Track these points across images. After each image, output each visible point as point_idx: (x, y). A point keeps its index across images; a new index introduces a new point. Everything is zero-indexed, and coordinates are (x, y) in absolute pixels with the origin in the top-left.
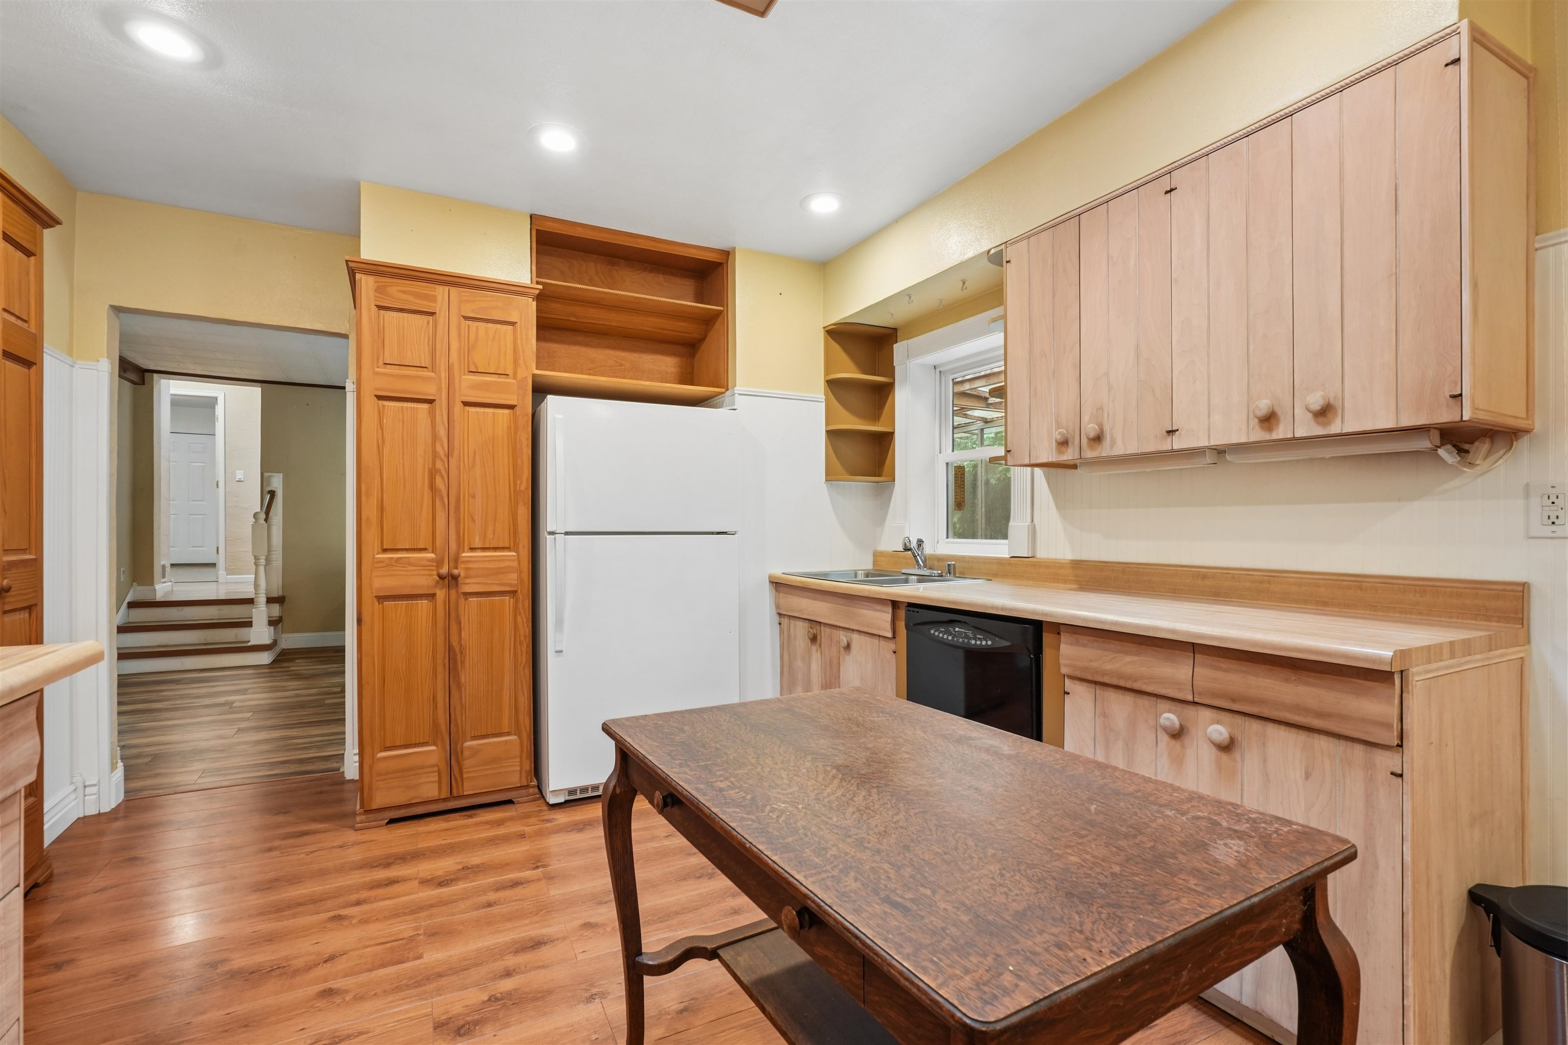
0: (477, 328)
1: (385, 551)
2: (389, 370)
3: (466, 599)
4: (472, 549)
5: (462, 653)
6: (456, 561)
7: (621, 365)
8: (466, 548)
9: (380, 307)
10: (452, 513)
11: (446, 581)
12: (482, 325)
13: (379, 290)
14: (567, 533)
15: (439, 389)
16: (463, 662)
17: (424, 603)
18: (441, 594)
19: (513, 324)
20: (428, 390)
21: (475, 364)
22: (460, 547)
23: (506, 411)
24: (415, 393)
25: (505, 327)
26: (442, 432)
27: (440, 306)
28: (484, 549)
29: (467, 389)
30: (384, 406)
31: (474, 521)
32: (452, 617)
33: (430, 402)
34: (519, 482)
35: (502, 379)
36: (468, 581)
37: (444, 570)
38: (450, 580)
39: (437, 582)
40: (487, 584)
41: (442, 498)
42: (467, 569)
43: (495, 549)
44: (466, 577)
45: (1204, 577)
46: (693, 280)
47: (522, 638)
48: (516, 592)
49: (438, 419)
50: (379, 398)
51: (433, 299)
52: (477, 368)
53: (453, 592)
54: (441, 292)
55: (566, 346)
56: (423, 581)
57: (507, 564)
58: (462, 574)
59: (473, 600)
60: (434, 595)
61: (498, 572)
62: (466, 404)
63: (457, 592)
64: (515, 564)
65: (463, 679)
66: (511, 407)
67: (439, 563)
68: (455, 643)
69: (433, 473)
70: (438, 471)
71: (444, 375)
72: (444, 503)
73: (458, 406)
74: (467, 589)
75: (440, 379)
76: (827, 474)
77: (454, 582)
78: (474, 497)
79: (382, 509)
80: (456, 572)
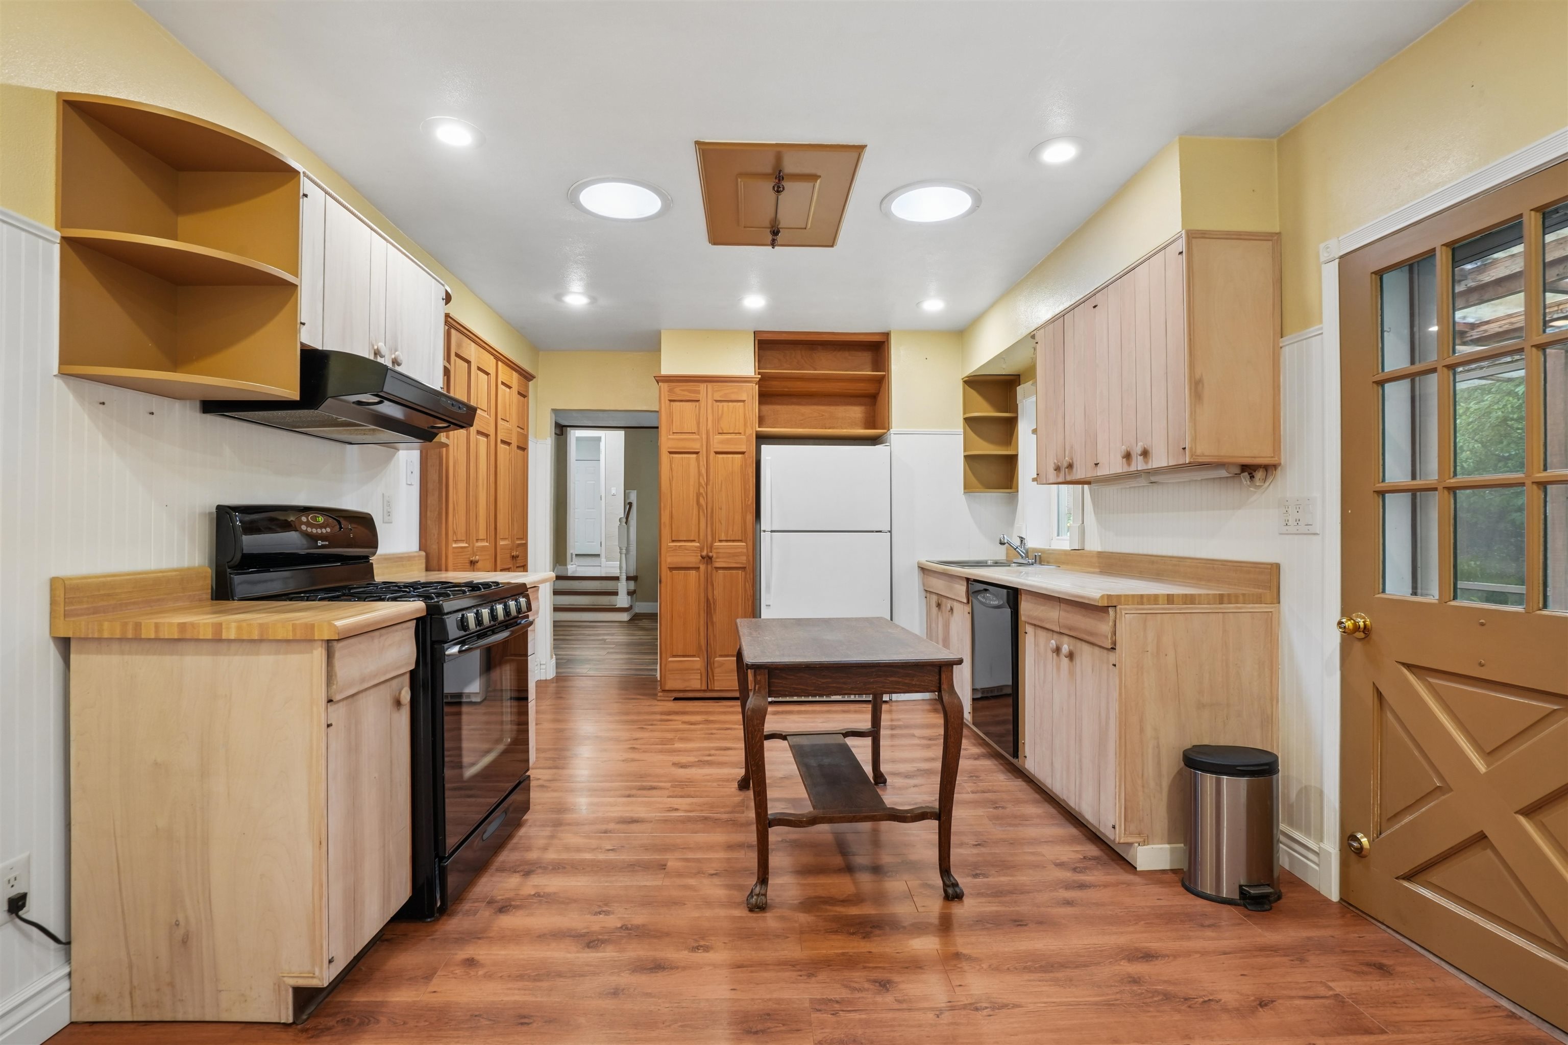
0: (723, 406)
1: (673, 541)
2: (676, 436)
3: (717, 571)
4: (720, 541)
5: (714, 604)
6: (711, 548)
7: (823, 415)
8: (717, 540)
9: (671, 401)
10: (709, 519)
11: (706, 559)
12: (725, 404)
13: (671, 391)
14: (772, 531)
15: (702, 445)
16: (715, 610)
17: (693, 572)
18: (702, 567)
19: (744, 401)
20: (696, 446)
21: (721, 428)
22: (714, 540)
23: (740, 456)
24: (689, 449)
25: (739, 404)
26: (703, 471)
27: (702, 396)
28: (727, 541)
29: (718, 442)
30: (673, 457)
31: (721, 523)
32: (709, 582)
33: (697, 453)
34: (747, 499)
35: (738, 436)
36: (718, 560)
37: (704, 553)
38: (708, 559)
39: (701, 561)
40: (728, 562)
41: (703, 510)
42: (717, 553)
43: (733, 541)
44: (717, 558)
45: (1153, 563)
46: (870, 352)
47: (749, 597)
48: (745, 568)
49: (701, 463)
50: (671, 453)
51: (698, 392)
52: (723, 431)
53: (709, 567)
54: (702, 387)
55: (785, 406)
56: (693, 559)
57: (740, 550)
58: (714, 556)
59: (720, 571)
60: (699, 568)
61: (735, 555)
62: (717, 453)
63: (712, 567)
64: (745, 550)
65: (714, 620)
66: (743, 453)
67: (702, 549)
68: (710, 598)
69: (698, 495)
70: (702, 494)
71: (704, 436)
72: (704, 513)
73: (712, 454)
74: (718, 565)
75: (702, 438)
76: (965, 488)
77: (709, 560)
78: (721, 509)
79: (671, 517)
80: (711, 554)
